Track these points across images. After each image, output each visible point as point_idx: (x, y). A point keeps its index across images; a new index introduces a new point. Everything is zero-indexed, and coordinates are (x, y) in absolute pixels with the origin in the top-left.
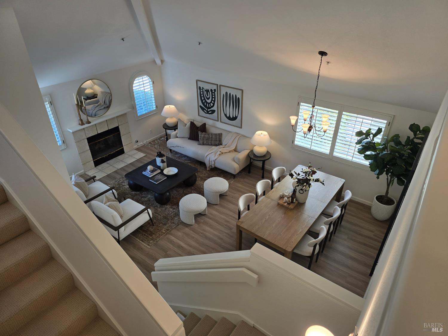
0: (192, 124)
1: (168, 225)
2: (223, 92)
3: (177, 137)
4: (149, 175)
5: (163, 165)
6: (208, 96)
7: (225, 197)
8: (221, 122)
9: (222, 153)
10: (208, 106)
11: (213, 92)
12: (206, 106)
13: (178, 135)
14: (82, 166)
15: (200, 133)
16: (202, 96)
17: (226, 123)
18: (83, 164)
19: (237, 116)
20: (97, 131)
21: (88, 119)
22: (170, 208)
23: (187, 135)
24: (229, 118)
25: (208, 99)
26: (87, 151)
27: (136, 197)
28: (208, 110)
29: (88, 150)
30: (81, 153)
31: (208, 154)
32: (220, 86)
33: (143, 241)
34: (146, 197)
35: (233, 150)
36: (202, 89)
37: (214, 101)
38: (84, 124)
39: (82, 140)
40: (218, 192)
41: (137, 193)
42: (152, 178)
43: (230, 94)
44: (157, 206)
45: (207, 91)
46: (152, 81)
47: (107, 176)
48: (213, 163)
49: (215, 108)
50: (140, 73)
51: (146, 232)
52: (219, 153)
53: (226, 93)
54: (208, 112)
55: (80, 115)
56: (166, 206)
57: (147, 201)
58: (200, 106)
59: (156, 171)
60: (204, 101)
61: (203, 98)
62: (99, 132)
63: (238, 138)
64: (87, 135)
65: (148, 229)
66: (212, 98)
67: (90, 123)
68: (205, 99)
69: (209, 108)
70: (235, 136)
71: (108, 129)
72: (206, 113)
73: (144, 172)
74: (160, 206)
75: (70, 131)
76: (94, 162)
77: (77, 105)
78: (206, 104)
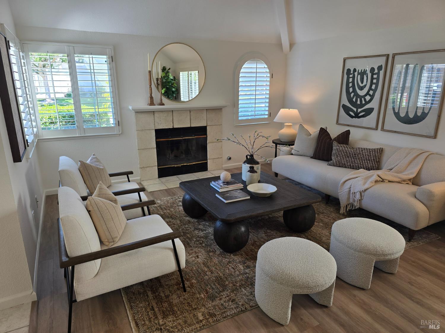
0: (323, 132)
1: (217, 302)
2: (399, 67)
3: (292, 154)
4: (220, 187)
5: (251, 176)
6: (362, 83)
7: (385, 275)
8: (383, 129)
9: (383, 181)
10: (359, 102)
11: (376, 71)
12: (353, 103)
13: (293, 152)
14: (139, 169)
15: (335, 143)
16: (351, 85)
17: (395, 132)
18: (142, 168)
19: (426, 112)
20: (173, 123)
21: (161, 100)
22: (240, 262)
23: (311, 152)
24: (407, 120)
25: (361, 88)
26: (152, 148)
27: (187, 226)
28: (357, 110)
29: (154, 148)
30: (143, 149)
31: (347, 178)
32: (395, 54)
34: (202, 230)
35: (410, 180)
36: (352, 72)
37: (375, 91)
38: (155, 105)
39: (149, 130)
42: (222, 194)
44: (214, 252)
45: (363, 74)
46: (270, 72)
47: (166, 190)
48: (358, 196)
49: (374, 104)
50: (255, 55)
52: (375, 178)
53: (407, 66)
54: (357, 116)
55: (151, 89)
56: (232, 255)
57: (202, 237)
58: (344, 107)
59: (234, 184)
60: (352, 95)
61: (351, 90)
62: (175, 126)
63: (424, 158)
64: (156, 124)
65: (167, 297)
66: (372, 83)
67: (163, 105)
68: (354, 91)
69: (362, 106)
70: (417, 154)
71: (189, 126)
72: (352, 117)
73: (213, 182)
74: (221, 254)
75: (130, 108)
76: (158, 168)
77: (150, 72)
78: (356, 100)
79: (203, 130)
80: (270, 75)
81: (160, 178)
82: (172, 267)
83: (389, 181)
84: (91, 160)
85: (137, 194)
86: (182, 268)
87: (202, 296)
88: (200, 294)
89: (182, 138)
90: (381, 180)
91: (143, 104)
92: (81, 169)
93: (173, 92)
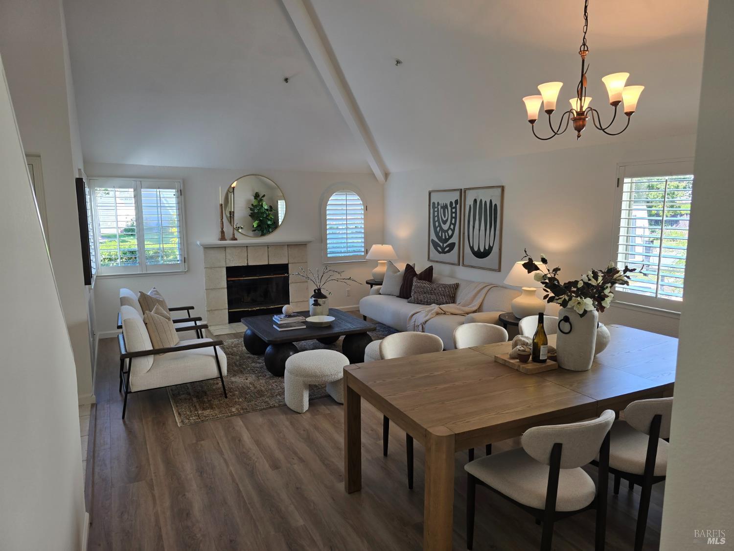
0: (410, 269)
1: (252, 403)
2: (470, 202)
3: (380, 294)
4: (280, 320)
5: (314, 310)
6: (445, 217)
8: (463, 265)
9: (445, 313)
10: (444, 237)
11: (454, 205)
12: (439, 238)
13: (381, 292)
14: (206, 312)
15: (415, 279)
16: (436, 219)
17: (472, 267)
18: (209, 311)
19: (492, 246)
20: (248, 260)
21: (234, 235)
23: (397, 290)
24: (480, 255)
25: (445, 222)
26: (222, 288)
28: (443, 245)
29: (224, 288)
30: (212, 289)
31: (415, 312)
32: (466, 190)
33: (179, 414)
36: (436, 206)
37: (455, 225)
38: (226, 240)
39: (218, 267)
41: (253, 356)
42: (280, 325)
43: (481, 201)
45: (445, 207)
46: (363, 204)
48: (420, 329)
49: (454, 239)
52: (437, 310)
53: (475, 201)
54: (443, 251)
55: (223, 225)
57: (258, 368)
58: (433, 242)
59: (296, 317)
60: (438, 229)
61: (437, 224)
62: (250, 264)
63: (488, 289)
64: (228, 261)
66: (452, 217)
67: (236, 239)
68: (440, 225)
69: (446, 240)
70: (482, 286)
71: (267, 264)
72: (440, 252)
73: (275, 316)
74: (270, 378)
75: (198, 243)
76: (229, 312)
77: (221, 205)
78: (442, 235)
79: (284, 268)
80: (364, 207)
81: (230, 324)
82: (214, 373)
83: (452, 314)
84: (152, 292)
85: (193, 322)
87: (241, 400)
88: (239, 399)
89: (258, 278)
90: (443, 312)
91: (213, 239)
92: (141, 300)
93: (269, 226)
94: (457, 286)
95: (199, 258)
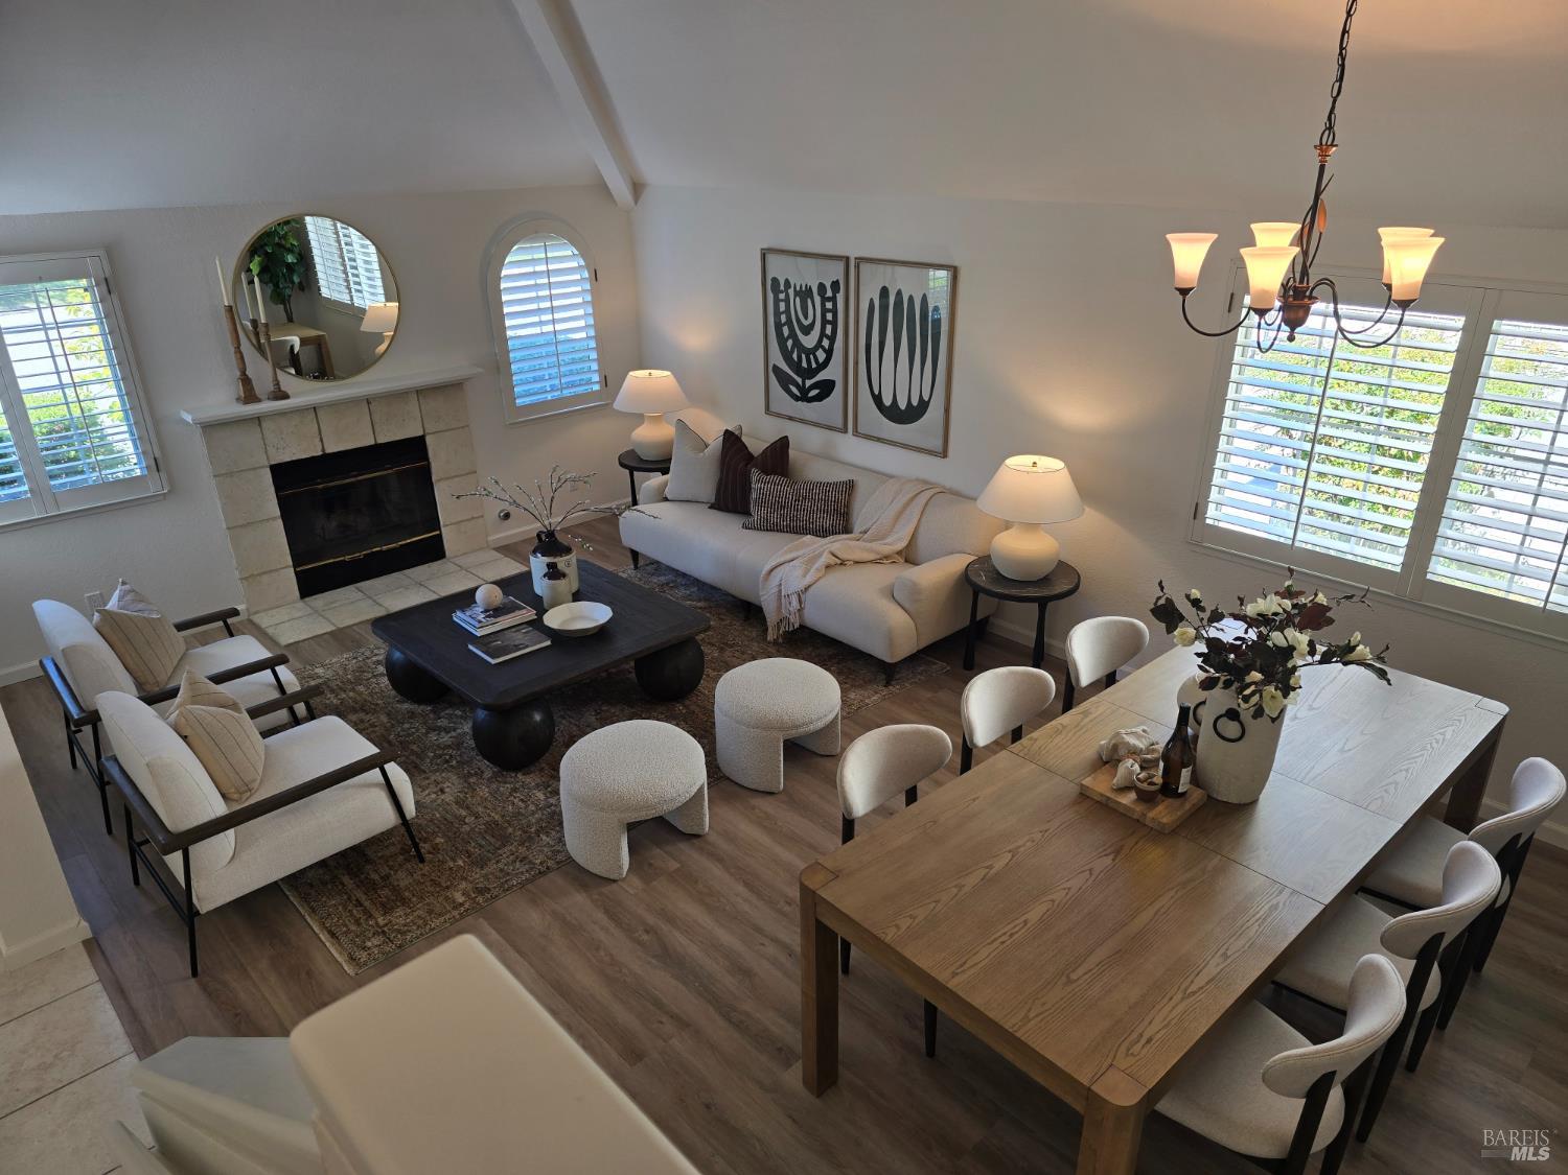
0: (731, 440)
1: (492, 867)
2: (870, 293)
3: (666, 499)
4: (478, 625)
5: (553, 589)
6: (806, 318)
8: (856, 433)
9: (843, 563)
10: (804, 364)
11: (829, 294)
12: (797, 368)
13: (668, 493)
14: (239, 583)
15: (755, 474)
16: (783, 318)
17: (879, 440)
18: (246, 579)
19: (926, 399)
20: (321, 440)
21: (277, 384)
22: (537, 786)
23: (708, 491)
24: (894, 414)
25: (807, 330)
26: (268, 520)
27: (407, 726)
28: (804, 383)
29: (274, 519)
30: (242, 526)
31: (774, 564)
32: (859, 260)
33: (333, 935)
34: (447, 730)
35: (899, 553)
36: (782, 288)
37: (832, 339)
38: (258, 400)
39: (250, 470)
40: (781, 728)
41: (419, 709)
42: (484, 642)
43: (899, 293)
44: (480, 774)
45: (805, 294)
46: (587, 266)
47: (331, 633)
48: (795, 603)
49: (832, 372)
50: (536, 224)
51: (370, 887)
52: (825, 559)
53: (884, 292)
54: (804, 397)
55: (242, 358)
56: (520, 776)
57: (449, 747)
58: (776, 369)
59: (513, 611)
60: (790, 343)
61: (786, 331)
62: (331, 449)
63: (924, 501)
64: (271, 451)
65: (386, 878)
66: (824, 322)
67: (285, 396)
68: (793, 335)
69: (812, 373)
70: (911, 495)
71: (373, 443)
72: (797, 399)
73: (459, 613)
74: (495, 775)
75: (188, 418)
76: (296, 573)
77: (230, 309)
78: (799, 357)
79: (415, 448)
80: (589, 272)
81: (307, 599)
82: (386, 818)
83: (855, 563)
84: (121, 598)
85: (269, 671)
86: (408, 817)
87: (460, 863)
88: (454, 860)
89: (353, 480)
90: (839, 562)
91: (221, 401)
92: (106, 630)
93: (290, 267)
94: (850, 487)
95: (195, 454)
